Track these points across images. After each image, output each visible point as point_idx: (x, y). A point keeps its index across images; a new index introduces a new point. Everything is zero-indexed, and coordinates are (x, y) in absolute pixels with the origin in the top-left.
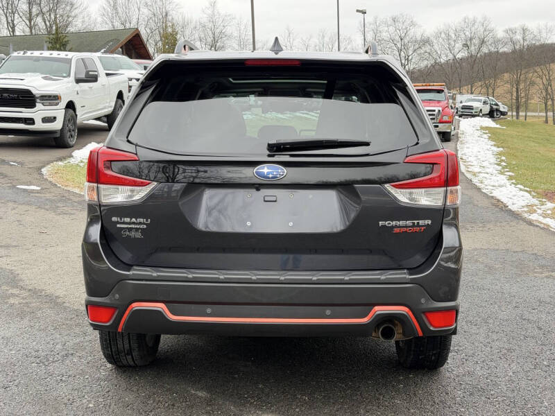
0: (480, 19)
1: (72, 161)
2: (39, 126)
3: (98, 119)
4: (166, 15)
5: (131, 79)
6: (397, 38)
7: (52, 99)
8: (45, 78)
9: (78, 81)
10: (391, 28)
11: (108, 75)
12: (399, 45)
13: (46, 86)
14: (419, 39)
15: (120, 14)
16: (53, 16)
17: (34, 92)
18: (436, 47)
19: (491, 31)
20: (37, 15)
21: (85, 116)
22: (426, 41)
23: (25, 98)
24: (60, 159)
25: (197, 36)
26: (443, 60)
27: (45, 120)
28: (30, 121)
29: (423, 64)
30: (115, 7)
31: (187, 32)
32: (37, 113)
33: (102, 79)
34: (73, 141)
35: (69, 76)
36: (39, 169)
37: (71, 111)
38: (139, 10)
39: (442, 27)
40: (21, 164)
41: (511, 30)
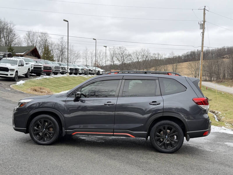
0: (146, 50)
1: (16, 84)
2: (9, 76)
3: (23, 75)
4: (46, 40)
5: (32, 65)
6: (121, 53)
7: (13, 70)
8: (11, 65)
9: (19, 66)
10: (119, 50)
11: (26, 64)
12: (121, 55)
13: (11, 67)
14: (127, 54)
15: (31, 39)
16: (8, 38)
17: (9, 68)
18: (133, 57)
19: (150, 54)
20: (2, 37)
21: (20, 74)
22: (130, 55)
23: (6, 69)
24: (14, 84)
25: (56, 48)
26: (135, 61)
27: (11, 75)
28: (7, 75)
29: (128, 62)
30: (29, 37)
31: (53, 46)
32: (9, 73)
33: (25, 65)
34: (17, 80)
35: (17, 64)
36: (9, 86)
37: (17, 73)
38: (37, 38)
39: (135, 51)
40: (5, 84)
41: (155, 54)
